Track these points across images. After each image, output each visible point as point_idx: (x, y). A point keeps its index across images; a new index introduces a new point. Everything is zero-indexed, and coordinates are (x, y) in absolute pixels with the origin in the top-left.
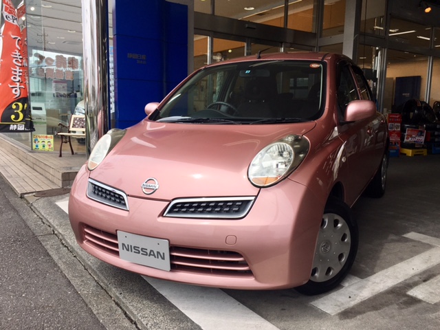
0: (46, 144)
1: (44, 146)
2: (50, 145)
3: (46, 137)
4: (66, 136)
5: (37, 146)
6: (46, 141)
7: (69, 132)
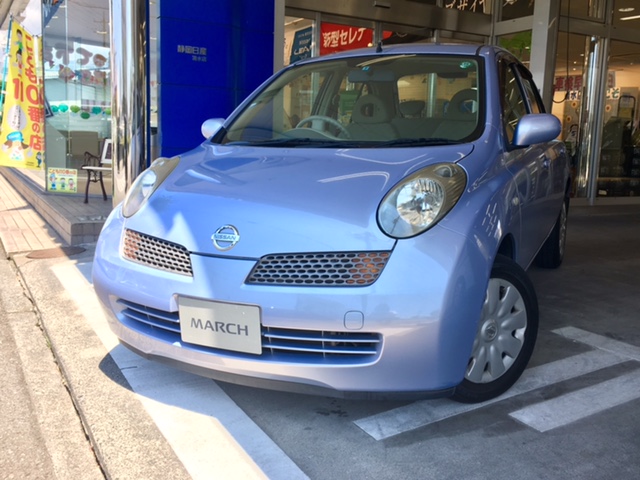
0: (67, 182)
1: (63, 186)
2: (71, 185)
3: (67, 172)
4: (95, 172)
5: (54, 185)
6: (67, 178)
7: (101, 165)
